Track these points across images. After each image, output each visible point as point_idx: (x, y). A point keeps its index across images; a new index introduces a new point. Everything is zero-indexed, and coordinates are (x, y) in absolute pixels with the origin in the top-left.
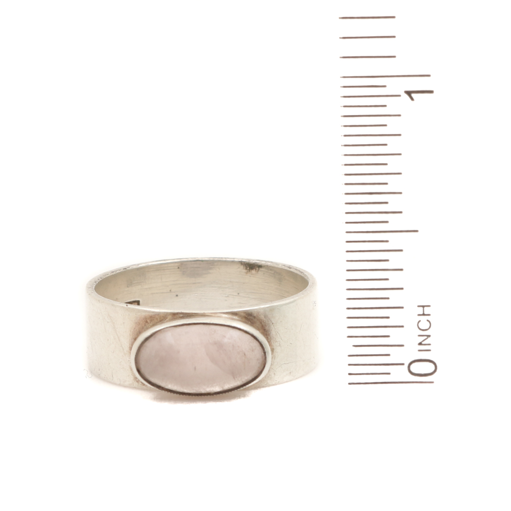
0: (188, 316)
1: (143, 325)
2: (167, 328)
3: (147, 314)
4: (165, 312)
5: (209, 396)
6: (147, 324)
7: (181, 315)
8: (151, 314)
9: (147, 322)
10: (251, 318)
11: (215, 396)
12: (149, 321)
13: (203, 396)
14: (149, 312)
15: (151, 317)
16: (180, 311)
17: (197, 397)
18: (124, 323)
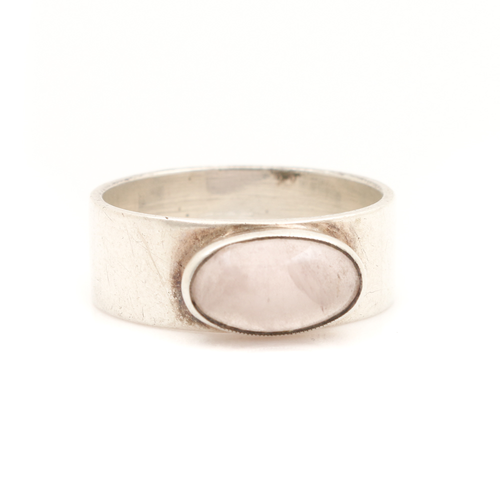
0: (255, 229)
1: (192, 243)
2: (233, 244)
3: (197, 228)
4: (223, 225)
5: (286, 335)
6: (197, 241)
7: (246, 228)
8: (202, 228)
9: (197, 239)
10: (334, 231)
11: (294, 334)
12: (200, 238)
13: (278, 336)
14: (201, 225)
15: (203, 232)
16: (244, 223)
17: (270, 336)
18: (162, 242)
